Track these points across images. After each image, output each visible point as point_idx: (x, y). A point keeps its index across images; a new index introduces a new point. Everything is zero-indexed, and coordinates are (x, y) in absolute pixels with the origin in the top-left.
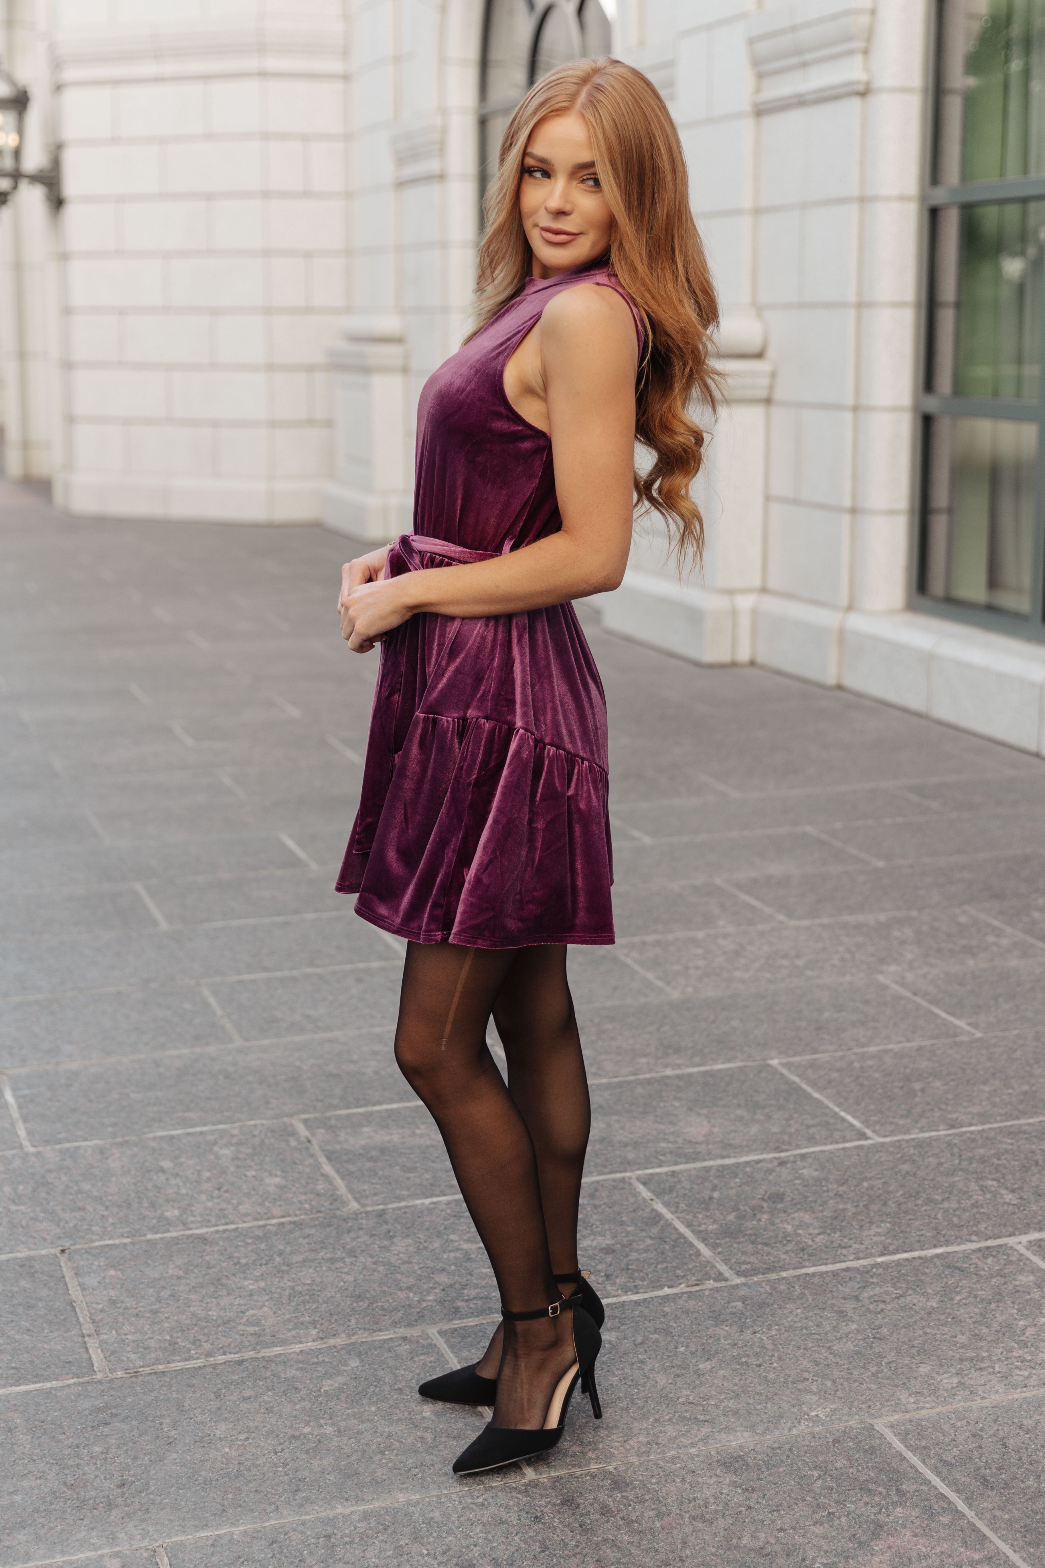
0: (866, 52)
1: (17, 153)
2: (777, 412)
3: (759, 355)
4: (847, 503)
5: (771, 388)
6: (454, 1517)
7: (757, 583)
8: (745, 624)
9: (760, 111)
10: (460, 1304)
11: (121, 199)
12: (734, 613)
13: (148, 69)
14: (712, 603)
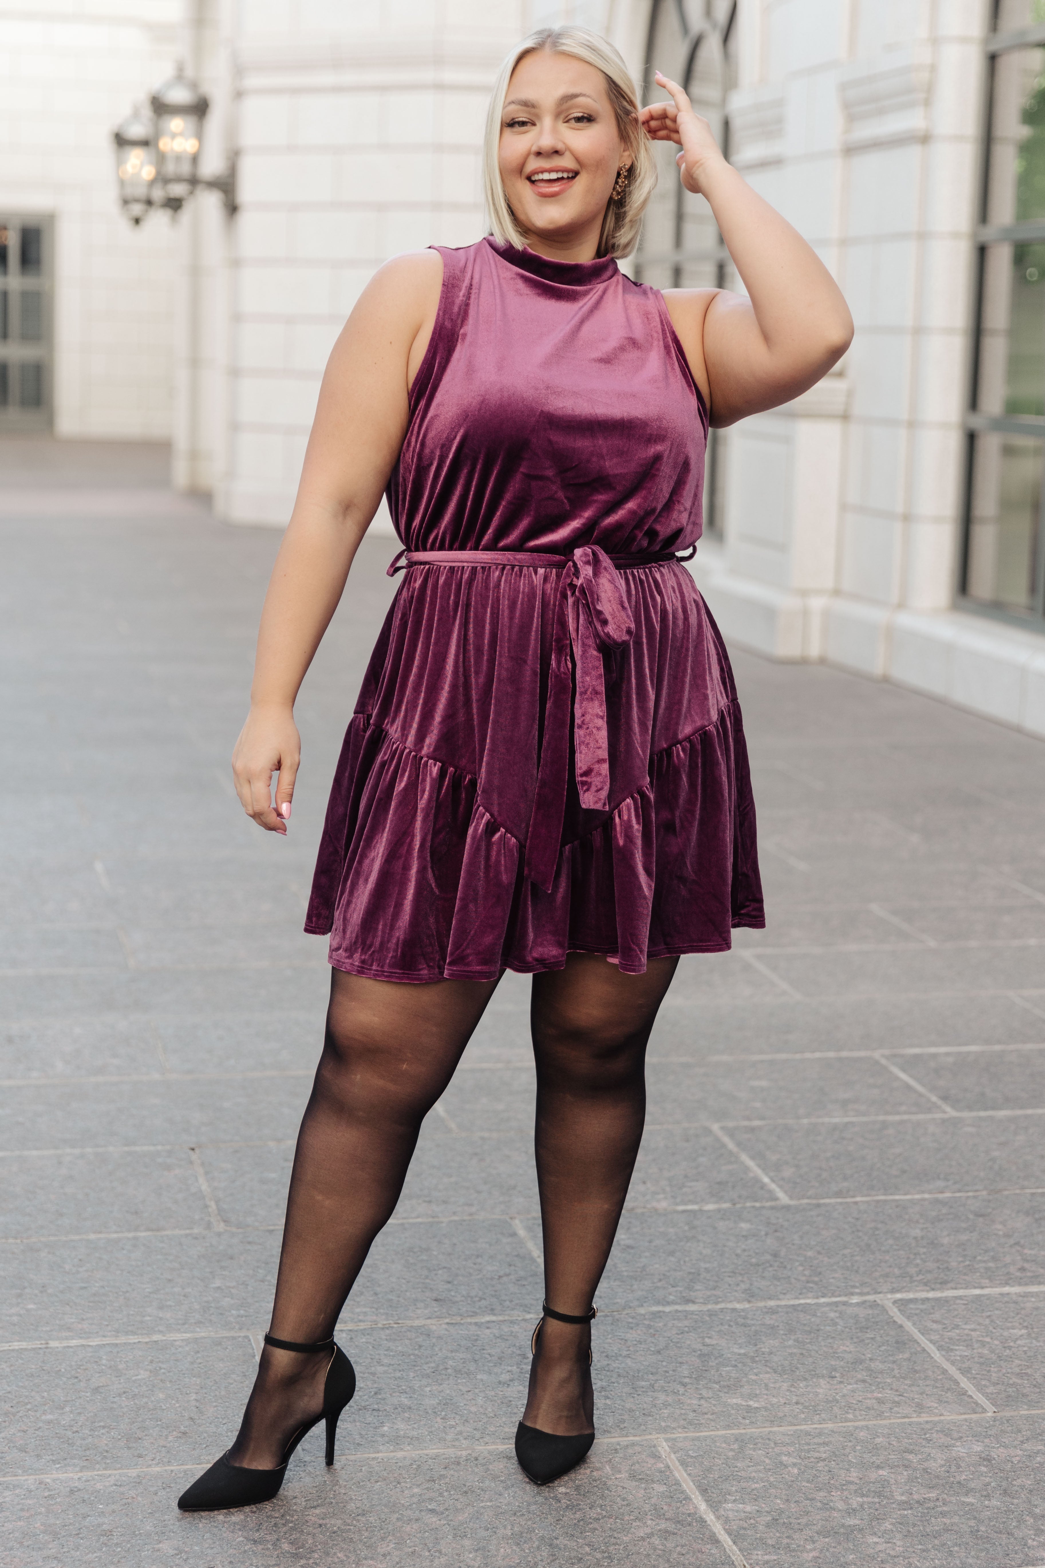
0: (927, 103)
1: (195, 159)
2: (852, 427)
4: (900, 509)
5: (848, 404)
7: (830, 585)
8: (816, 623)
9: (850, 150)
11: (294, 207)
12: (806, 613)
13: (327, 78)
14: (785, 602)
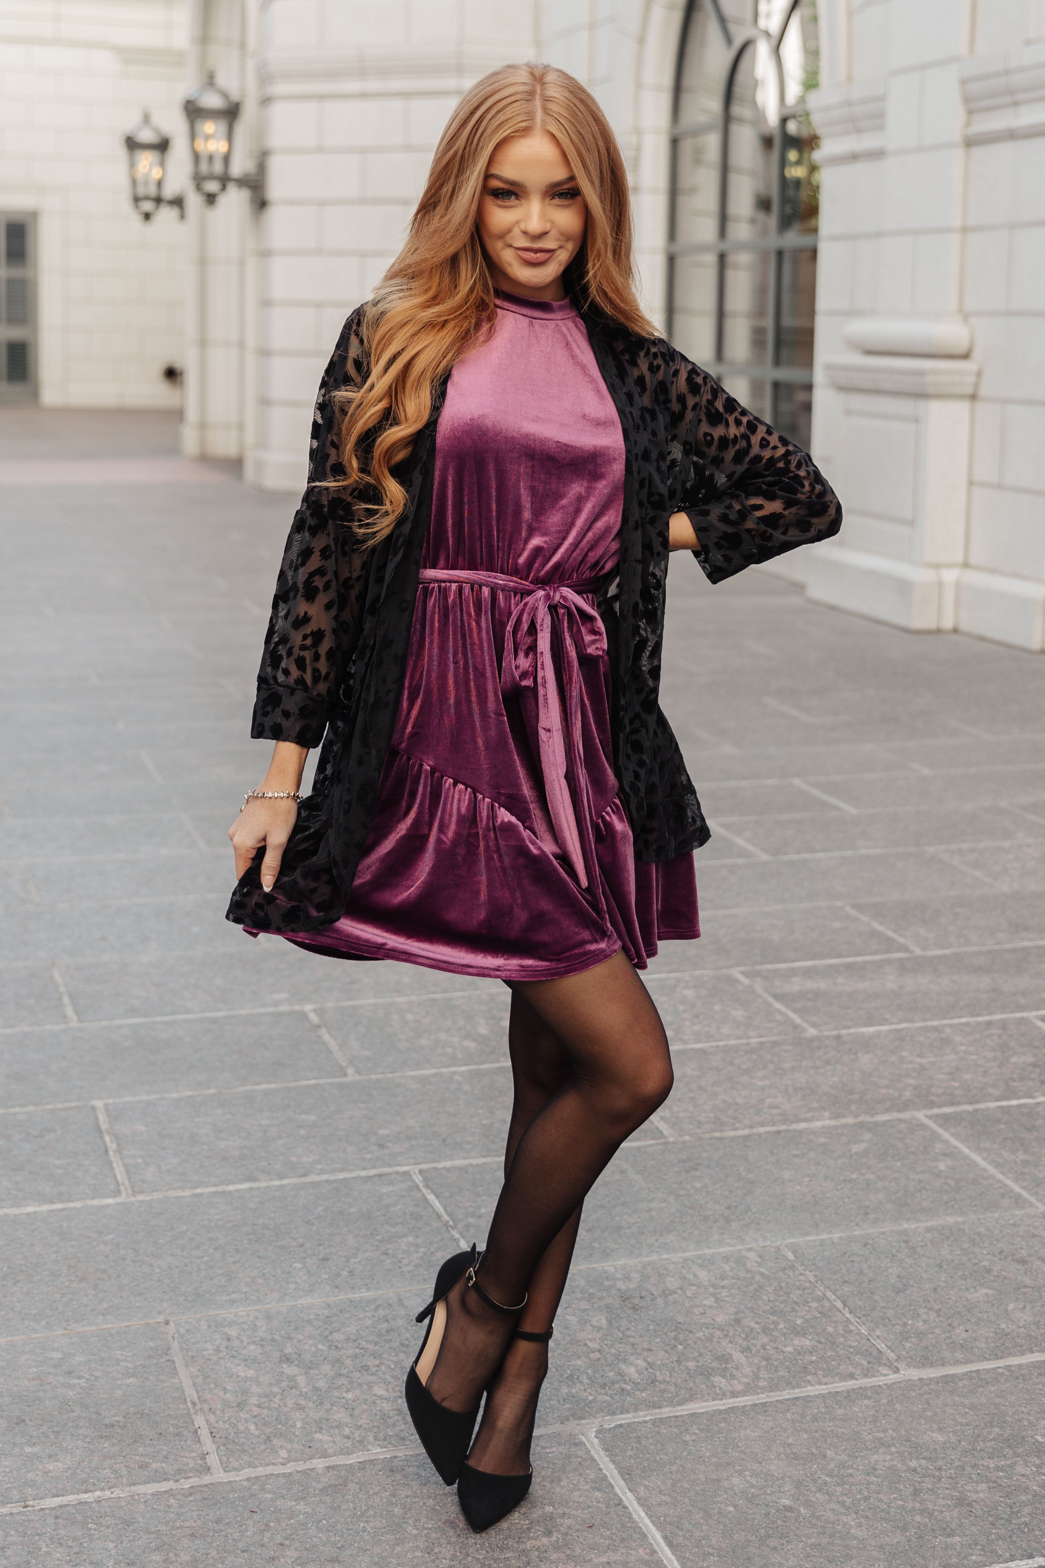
1: (226, 159)
2: (980, 406)
3: (965, 356)
5: (977, 385)
6: (997, 1232)
7: (959, 558)
8: (949, 595)
9: (969, 143)
10: (934, 1098)
11: (322, 203)
12: (940, 585)
13: (353, 86)
14: (920, 575)
